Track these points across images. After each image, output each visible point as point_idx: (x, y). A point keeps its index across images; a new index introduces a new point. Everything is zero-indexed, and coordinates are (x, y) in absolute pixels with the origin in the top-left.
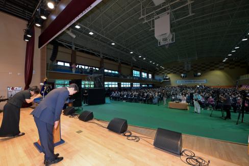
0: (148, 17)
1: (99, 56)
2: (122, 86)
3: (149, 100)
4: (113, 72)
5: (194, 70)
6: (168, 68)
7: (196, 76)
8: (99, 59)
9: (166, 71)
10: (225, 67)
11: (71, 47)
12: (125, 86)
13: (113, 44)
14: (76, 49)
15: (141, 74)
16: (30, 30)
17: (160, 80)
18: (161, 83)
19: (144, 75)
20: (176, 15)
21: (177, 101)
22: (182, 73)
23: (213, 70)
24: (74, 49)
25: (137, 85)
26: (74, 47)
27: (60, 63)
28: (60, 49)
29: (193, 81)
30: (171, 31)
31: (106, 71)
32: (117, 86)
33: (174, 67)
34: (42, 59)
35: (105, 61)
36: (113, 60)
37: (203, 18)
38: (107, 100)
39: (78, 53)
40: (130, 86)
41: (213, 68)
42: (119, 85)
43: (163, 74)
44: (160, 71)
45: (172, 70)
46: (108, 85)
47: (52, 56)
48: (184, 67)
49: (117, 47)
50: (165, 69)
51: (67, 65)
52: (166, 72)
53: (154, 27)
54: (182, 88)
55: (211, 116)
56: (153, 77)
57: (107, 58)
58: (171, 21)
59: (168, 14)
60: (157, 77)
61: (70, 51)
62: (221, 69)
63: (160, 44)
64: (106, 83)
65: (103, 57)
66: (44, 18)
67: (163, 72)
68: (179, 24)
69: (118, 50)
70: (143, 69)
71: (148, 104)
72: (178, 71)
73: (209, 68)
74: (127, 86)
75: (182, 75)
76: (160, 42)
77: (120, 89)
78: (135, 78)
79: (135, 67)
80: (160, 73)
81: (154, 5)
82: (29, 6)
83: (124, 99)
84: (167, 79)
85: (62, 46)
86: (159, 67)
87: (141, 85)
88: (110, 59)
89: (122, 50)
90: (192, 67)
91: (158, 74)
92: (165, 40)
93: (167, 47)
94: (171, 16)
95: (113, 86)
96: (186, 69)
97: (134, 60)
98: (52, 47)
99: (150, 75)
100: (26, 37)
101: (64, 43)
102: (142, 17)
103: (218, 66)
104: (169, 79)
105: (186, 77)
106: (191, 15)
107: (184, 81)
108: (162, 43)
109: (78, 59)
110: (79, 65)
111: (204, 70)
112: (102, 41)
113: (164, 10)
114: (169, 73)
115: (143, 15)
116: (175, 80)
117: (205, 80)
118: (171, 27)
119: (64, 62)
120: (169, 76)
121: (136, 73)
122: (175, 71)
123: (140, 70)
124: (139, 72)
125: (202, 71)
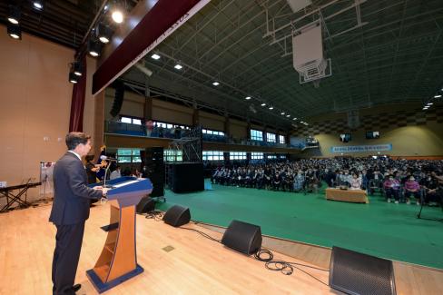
0: (279, 34)
1: (192, 105)
2: (231, 158)
3: (285, 185)
4: (216, 133)
5: (366, 126)
6: (316, 123)
7: (370, 138)
8: (191, 111)
9: (312, 129)
10: (428, 119)
11: (143, 92)
12: (236, 158)
13: (216, 84)
14: (151, 94)
15: (264, 136)
16: (80, 65)
17: (300, 147)
18: (303, 152)
19: (271, 137)
20: (330, 28)
21: (343, 187)
22: (342, 132)
23: (404, 125)
24: (148, 94)
25: (257, 156)
26: (148, 92)
27: (125, 120)
28: (127, 95)
29: (364, 147)
30: (326, 56)
31: (204, 131)
32: (222, 158)
33: (328, 122)
34: (98, 113)
35: (201, 113)
36: (216, 113)
37: (381, 30)
38: (208, 184)
39: (155, 102)
40: (245, 158)
41: (404, 122)
42: (226, 156)
43: (305, 135)
44: (301, 131)
45: (323, 128)
46: (207, 156)
47: (114, 107)
48: (346, 123)
49: (222, 88)
50: (309, 126)
51: (137, 122)
52: (311, 132)
53: (291, 50)
54: (347, 163)
55: (419, 217)
56: (287, 140)
57: (204, 109)
58: (323, 38)
59: (318, 25)
60: (295, 142)
61: (141, 99)
62: (419, 124)
63: (303, 80)
64: (204, 153)
65: (198, 107)
66: (104, 40)
67: (307, 132)
68: (336, 44)
69: (224, 94)
70: (267, 126)
71: (284, 191)
72: (333, 129)
73: (394, 123)
74: (241, 158)
75: (343, 136)
76: (303, 78)
77: (228, 163)
78: (254, 144)
79: (255, 123)
80: (301, 133)
81: (291, 10)
82: (79, 24)
84: (314, 145)
85: (129, 90)
86: (297, 122)
87: (264, 155)
88: (210, 111)
89: (231, 94)
90: (361, 120)
91: (296, 136)
92: (313, 72)
93: (316, 85)
94: (323, 28)
95: (216, 158)
96: (349, 125)
97: (252, 112)
98: (113, 92)
99: (282, 138)
100: (72, 76)
101: (132, 86)
102: (269, 33)
103: (413, 118)
104: (318, 143)
105: (350, 139)
106: (360, 24)
107: (347, 148)
108: (308, 79)
109: (155, 113)
110: (157, 121)
111: (387, 127)
112: (195, 79)
113: (309, 20)
114: (316, 134)
115: (271, 30)
116: (329, 147)
117: (388, 145)
118: (325, 48)
119: (132, 118)
120: (317, 138)
121: (256, 135)
122: (329, 130)
123: (262, 128)
124: (261, 133)
125: (383, 127)
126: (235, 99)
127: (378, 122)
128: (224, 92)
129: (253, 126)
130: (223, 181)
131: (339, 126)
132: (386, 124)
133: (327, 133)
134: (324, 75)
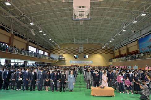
5: (84, 52)
6: (64, 48)
7: (85, 58)
15: (37, 51)
17: (56, 59)
18: (56, 62)
19: (41, 52)
22: (75, 54)
23: (96, 54)
40: (22, 64)
41: (96, 52)
43: (59, 53)
44: (57, 51)
45: (67, 51)
50: (61, 49)
52: (61, 52)
72: (72, 52)
73: (93, 52)
84: (62, 59)
86: (56, 46)
91: (54, 53)
99: (46, 54)
104: (64, 58)
105: (78, 58)
117: (91, 61)
121: (32, 49)
122: (70, 52)
123: (36, 46)
124: (35, 49)
125: (90, 54)
126: (22, 23)
129: (30, 43)
132: (91, 52)
133: (69, 54)
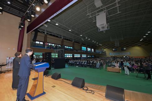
0: (92, 14)
1: (61, 37)
2: (75, 56)
4: (69, 47)
5: (122, 46)
6: (104, 45)
7: (123, 50)
8: (61, 39)
9: (103, 47)
10: (142, 44)
11: (44, 33)
12: (77, 56)
13: (70, 30)
14: (47, 33)
15: (87, 49)
16: (23, 23)
17: (99, 53)
18: (100, 55)
19: (89, 49)
20: (109, 13)
21: (113, 67)
22: (113, 48)
23: (134, 46)
27: (37, 42)
28: (39, 34)
29: (121, 53)
30: (107, 22)
31: (65, 47)
32: (72, 56)
33: (108, 44)
34: (28, 40)
35: (65, 40)
36: (70, 40)
37: (126, 14)
38: (66, 66)
39: (48, 36)
40: (80, 56)
42: (73, 56)
43: (101, 49)
45: (107, 46)
46: (66, 56)
47: (34, 38)
48: (115, 45)
50: (102, 46)
51: (42, 43)
53: (96, 20)
54: (114, 58)
56: (94, 50)
57: (65, 39)
58: (106, 16)
59: (105, 12)
60: (97, 51)
61: (43, 35)
62: (139, 46)
63: (100, 30)
64: (65, 54)
65: (63, 38)
66: (33, 16)
67: (101, 48)
68: (111, 18)
69: (73, 34)
70: (88, 45)
72: (111, 47)
73: (131, 45)
74: (78, 56)
75: (114, 49)
76: (100, 29)
77: (73, 58)
78: (83, 52)
79: (83, 44)
81: (96, 7)
83: (78, 65)
84: (104, 52)
85: (39, 32)
86: (98, 44)
87: (86, 56)
88: (67, 40)
90: (120, 44)
91: (98, 49)
92: (103, 28)
93: (104, 32)
95: (69, 56)
96: (116, 46)
97: (82, 40)
99: (93, 50)
100: (20, 27)
101: (40, 30)
102: (88, 14)
103: (137, 44)
104: (105, 52)
105: (116, 51)
106: (118, 12)
107: (115, 53)
108: (101, 30)
109: (48, 40)
110: (49, 43)
111: (128, 46)
112: (63, 29)
113: (102, 10)
114: (104, 48)
115: (89, 13)
116: (109, 53)
117: (129, 53)
118: (107, 19)
119: (40, 42)
120: (105, 50)
121: (84, 48)
123: (86, 46)
125: (127, 47)
126: (77, 36)
127: (125, 45)
128: (73, 33)
129: (83, 45)
130: (72, 65)
131: (112, 46)
132: (128, 45)
134: (107, 29)
